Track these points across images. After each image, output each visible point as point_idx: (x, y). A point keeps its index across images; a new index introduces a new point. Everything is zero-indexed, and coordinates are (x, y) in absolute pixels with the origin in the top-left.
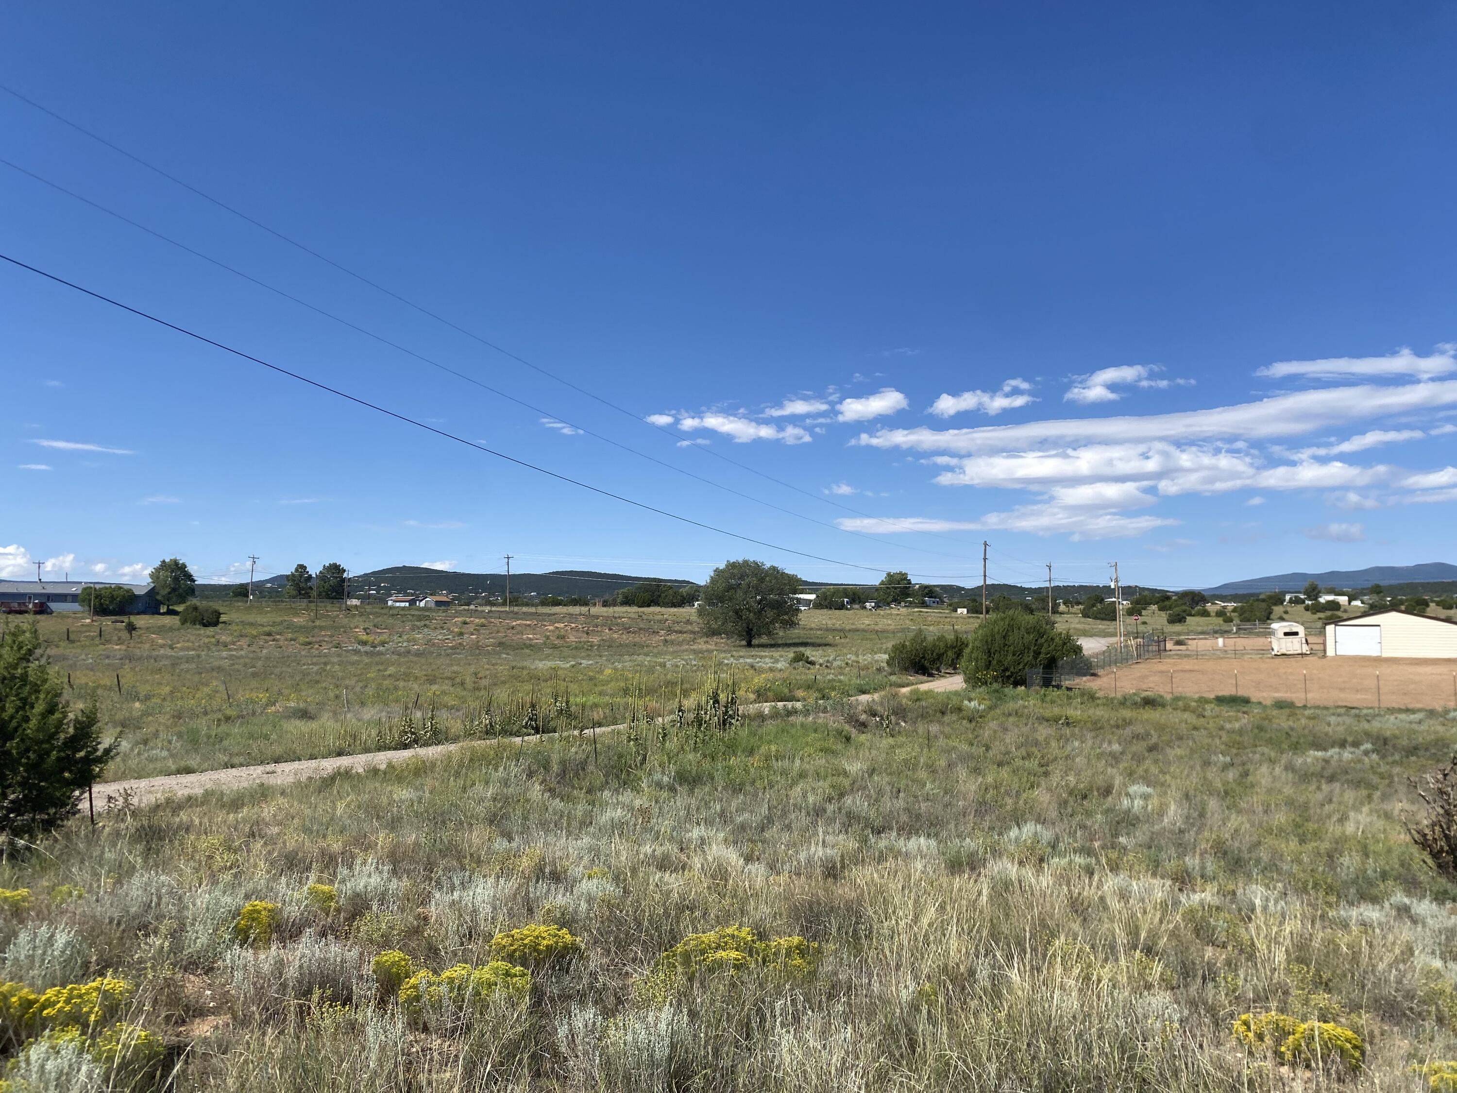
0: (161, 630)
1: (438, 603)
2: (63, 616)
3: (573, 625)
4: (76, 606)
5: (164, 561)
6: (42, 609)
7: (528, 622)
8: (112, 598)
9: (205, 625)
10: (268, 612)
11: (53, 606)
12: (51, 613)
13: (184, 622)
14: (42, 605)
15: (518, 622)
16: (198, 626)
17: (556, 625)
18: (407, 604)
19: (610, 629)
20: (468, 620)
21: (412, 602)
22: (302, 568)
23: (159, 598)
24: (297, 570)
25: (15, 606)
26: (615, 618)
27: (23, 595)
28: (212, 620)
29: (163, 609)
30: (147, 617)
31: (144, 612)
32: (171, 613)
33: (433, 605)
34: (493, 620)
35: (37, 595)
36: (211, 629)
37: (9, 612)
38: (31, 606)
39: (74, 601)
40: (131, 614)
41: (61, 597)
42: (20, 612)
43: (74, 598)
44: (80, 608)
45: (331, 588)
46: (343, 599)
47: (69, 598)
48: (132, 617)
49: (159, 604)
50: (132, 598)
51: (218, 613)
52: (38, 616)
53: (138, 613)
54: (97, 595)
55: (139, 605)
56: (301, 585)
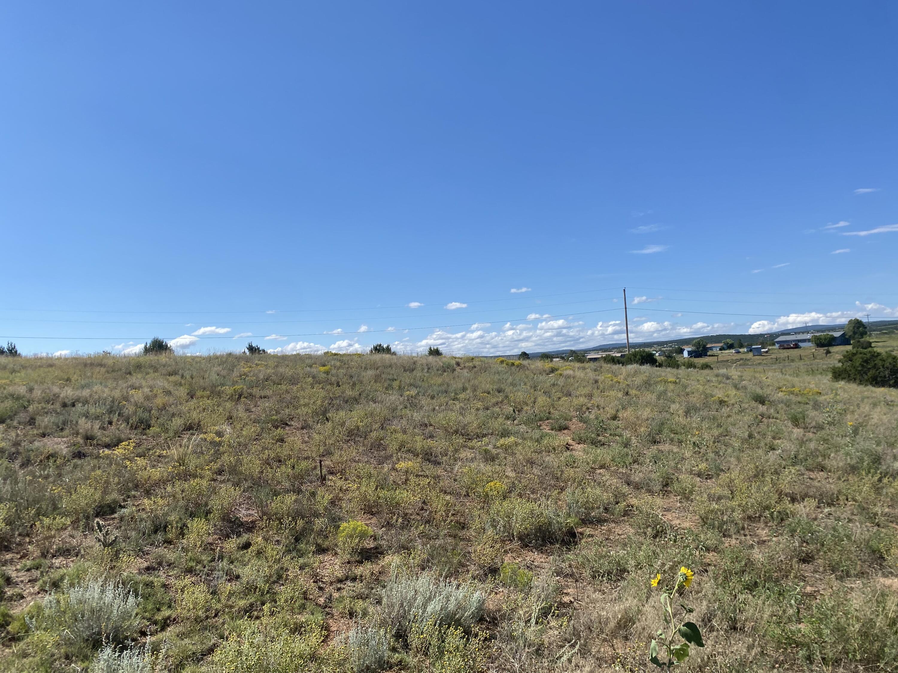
2: (805, 349)
4: (810, 344)
5: (851, 320)
6: (797, 347)
8: (825, 339)
11: (801, 344)
12: (801, 348)
14: (796, 344)
23: (847, 337)
25: (786, 346)
27: (789, 341)
29: (851, 342)
30: (841, 346)
31: (841, 344)
32: (853, 343)
35: (794, 341)
37: (784, 349)
38: (792, 345)
39: (809, 342)
40: (834, 345)
41: (804, 341)
42: (788, 348)
43: (809, 340)
44: (812, 345)
47: (807, 341)
48: (834, 347)
49: (849, 340)
50: (834, 339)
51: (871, 343)
52: (794, 349)
53: (838, 345)
54: (818, 338)
55: (838, 341)
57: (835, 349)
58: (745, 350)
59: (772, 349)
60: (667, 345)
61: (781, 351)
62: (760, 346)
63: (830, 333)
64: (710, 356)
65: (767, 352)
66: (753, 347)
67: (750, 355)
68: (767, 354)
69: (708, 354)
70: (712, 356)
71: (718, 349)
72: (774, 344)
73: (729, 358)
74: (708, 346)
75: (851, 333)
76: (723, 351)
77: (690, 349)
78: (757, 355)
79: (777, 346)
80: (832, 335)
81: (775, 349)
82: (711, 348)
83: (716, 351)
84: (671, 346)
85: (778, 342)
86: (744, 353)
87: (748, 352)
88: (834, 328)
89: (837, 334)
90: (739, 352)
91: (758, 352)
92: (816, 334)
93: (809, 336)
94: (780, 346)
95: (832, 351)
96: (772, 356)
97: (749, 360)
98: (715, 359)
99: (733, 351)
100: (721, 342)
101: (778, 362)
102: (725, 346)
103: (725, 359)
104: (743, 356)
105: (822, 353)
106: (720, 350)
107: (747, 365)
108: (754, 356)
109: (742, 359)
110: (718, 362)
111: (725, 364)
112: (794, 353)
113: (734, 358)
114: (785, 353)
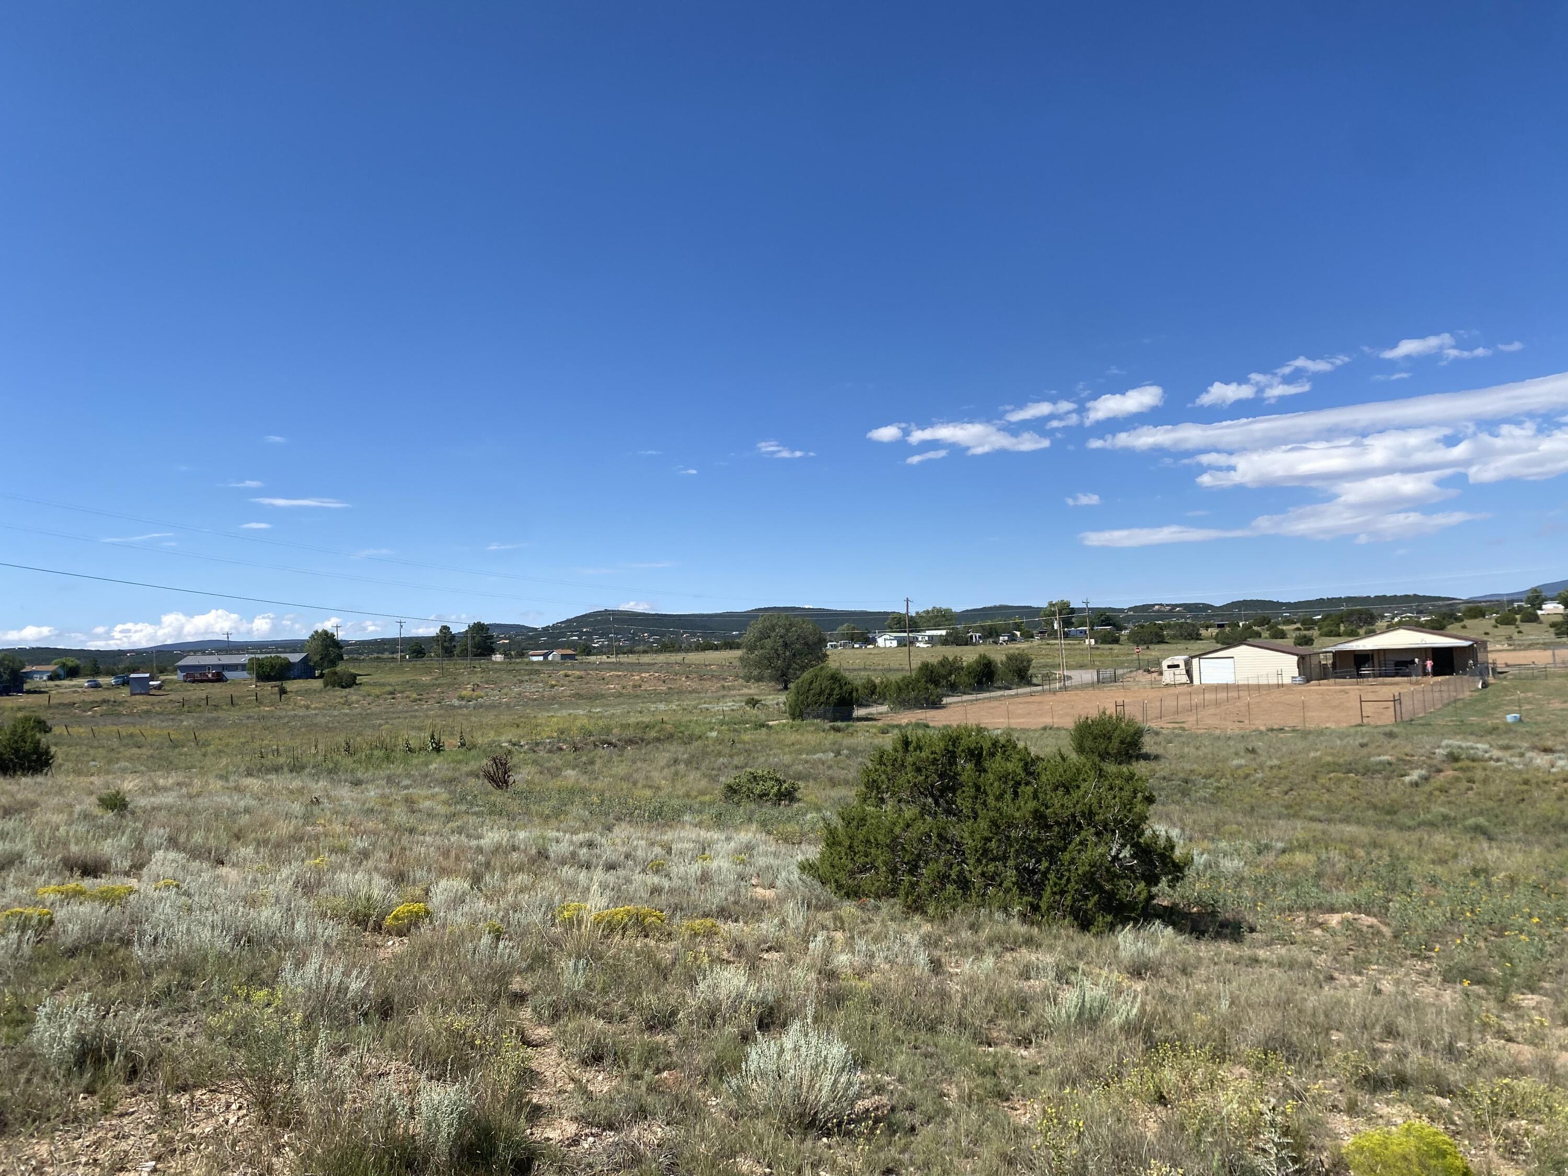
0: (307, 693)
1: (564, 657)
2: (235, 683)
4: (245, 674)
5: (316, 632)
6: (219, 678)
7: (620, 673)
8: (273, 667)
9: (343, 687)
10: (407, 672)
11: (228, 674)
12: (227, 680)
13: (326, 685)
14: (218, 674)
15: (612, 674)
16: (337, 688)
17: (643, 675)
18: (541, 658)
19: (687, 677)
20: (570, 672)
21: (546, 656)
22: (445, 629)
23: (312, 664)
24: (441, 631)
25: (197, 676)
26: (706, 666)
27: (204, 666)
28: (350, 682)
29: (317, 673)
30: (301, 681)
31: (299, 677)
32: (321, 676)
33: (558, 659)
34: (590, 672)
35: (214, 666)
36: (347, 690)
37: (193, 682)
38: (210, 676)
39: (243, 670)
40: (289, 679)
41: (233, 667)
42: (202, 681)
43: (243, 667)
44: (248, 676)
45: (477, 646)
46: (490, 655)
47: (240, 668)
48: (290, 682)
49: (313, 669)
50: (289, 665)
51: (355, 676)
52: (216, 684)
53: (295, 679)
54: (260, 664)
55: (296, 672)
56: (446, 644)
57: (291, 685)
58: (112, 680)
59: (171, 681)
61: (188, 685)
62: (147, 675)
63: (282, 655)
64: (29, 692)
65: (159, 687)
66: (132, 676)
67: (124, 693)
68: (160, 693)
69: (26, 687)
70: (35, 692)
71: (45, 678)
72: (174, 671)
73: (76, 698)
74: (27, 669)
75: (317, 658)
76: (58, 682)
78: (141, 694)
79: (180, 676)
80: (286, 659)
81: (174, 682)
82: (29, 675)
83: (40, 681)
85: (183, 668)
86: (110, 687)
87: (117, 686)
88: (293, 646)
89: (295, 658)
90: (97, 686)
91: (142, 687)
92: (257, 656)
93: (243, 659)
94: (186, 676)
95: (288, 689)
96: (171, 697)
97: (121, 704)
98: (42, 699)
99: (84, 682)
100: (48, 662)
101: (186, 708)
102: (62, 672)
103: (66, 701)
104: (106, 695)
105: (272, 694)
106: (51, 678)
107: (119, 715)
108: (132, 694)
109: (104, 701)
110: (49, 707)
111: (67, 711)
112: (216, 690)
113: (87, 699)
114: (199, 691)
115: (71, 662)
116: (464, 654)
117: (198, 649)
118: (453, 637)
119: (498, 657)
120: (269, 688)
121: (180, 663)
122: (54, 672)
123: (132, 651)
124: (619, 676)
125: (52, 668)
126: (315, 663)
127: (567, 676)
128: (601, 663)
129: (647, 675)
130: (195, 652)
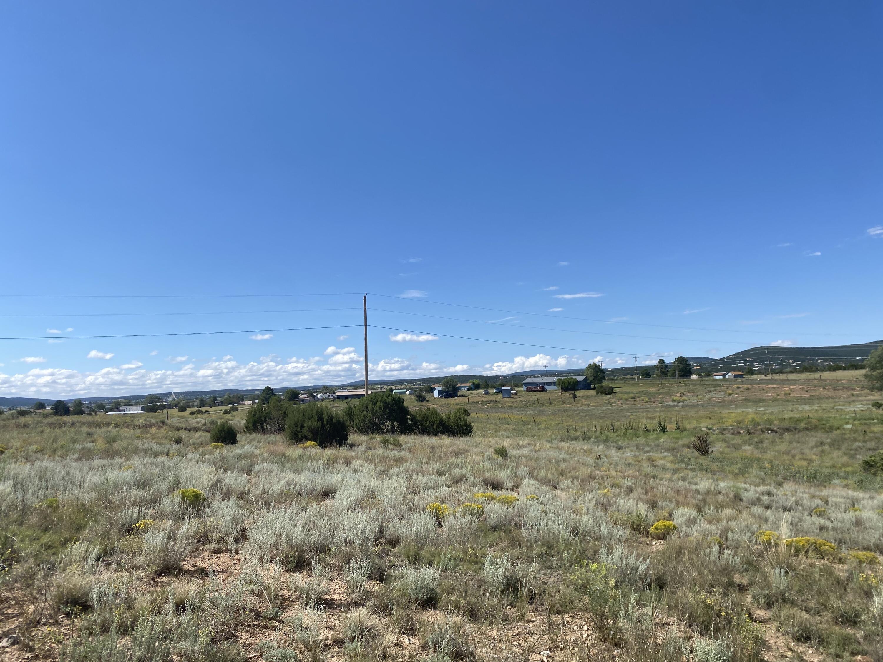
0: (587, 397)
1: (736, 376)
2: (551, 392)
3: (801, 387)
4: (555, 387)
5: (590, 364)
6: (543, 390)
7: (775, 386)
8: (569, 384)
9: (607, 394)
10: (641, 386)
11: (547, 387)
12: (547, 391)
13: (597, 393)
14: (543, 387)
15: (769, 386)
16: (603, 395)
17: (791, 387)
18: (721, 377)
19: (824, 388)
20: (741, 386)
21: (724, 376)
22: (662, 361)
23: (589, 381)
24: (659, 362)
25: (533, 388)
26: (838, 380)
27: (535, 383)
28: (610, 392)
29: (592, 387)
30: (584, 391)
31: (583, 389)
32: (595, 388)
33: (732, 377)
34: (755, 386)
35: (540, 383)
36: (609, 396)
37: (531, 391)
38: (539, 388)
39: (554, 385)
40: (578, 390)
41: (550, 384)
42: (535, 391)
43: (554, 384)
44: (557, 388)
45: (680, 370)
46: (689, 376)
47: (553, 384)
48: (578, 392)
49: (590, 385)
50: (577, 383)
51: (612, 388)
52: (542, 393)
53: (581, 390)
54: (563, 382)
55: (581, 386)
56: (663, 370)
57: (579, 393)
58: (494, 391)
59: (521, 391)
60: (416, 383)
61: (529, 393)
62: (510, 388)
63: (574, 377)
64: (460, 396)
65: (515, 394)
66: (503, 388)
67: (500, 397)
68: (516, 397)
69: (459, 394)
70: (462, 396)
71: (466, 389)
72: (522, 386)
73: (479, 399)
74: (459, 385)
75: (592, 378)
76: (471, 392)
77: (440, 389)
78: (507, 397)
79: (524, 388)
80: (576, 379)
81: (522, 391)
82: (459, 388)
83: (464, 391)
84: (420, 384)
85: (526, 384)
86: (494, 394)
87: (496, 393)
88: (578, 372)
89: (580, 378)
90: (488, 393)
91: (508, 394)
92: (561, 378)
93: (554, 379)
94: (528, 389)
95: (578, 395)
96: (521, 399)
97: (499, 402)
98: (465, 400)
99: (482, 391)
100: (466, 382)
101: (528, 405)
102: (472, 387)
103: (475, 401)
104: (493, 398)
105: (570, 398)
106: (468, 390)
107: (498, 408)
108: (504, 398)
109: (492, 401)
110: (468, 403)
111: (476, 405)
112: (542, 396)
113: (485, 400)
114: (534, 396)
115: (476, 381)
116: (673, 375)
117: (531, 374)
118: (666, 366)
119: (694, 377)
120: (567, 395)
121: (524, 382)
122: (469, 387)
123: (502, 376)
124: (774, 388)
125: (468, 385)
126: (591, 381)
127: (738, 388)
128: (760, 380)
129: (794, 387)
130: (530, 376)
